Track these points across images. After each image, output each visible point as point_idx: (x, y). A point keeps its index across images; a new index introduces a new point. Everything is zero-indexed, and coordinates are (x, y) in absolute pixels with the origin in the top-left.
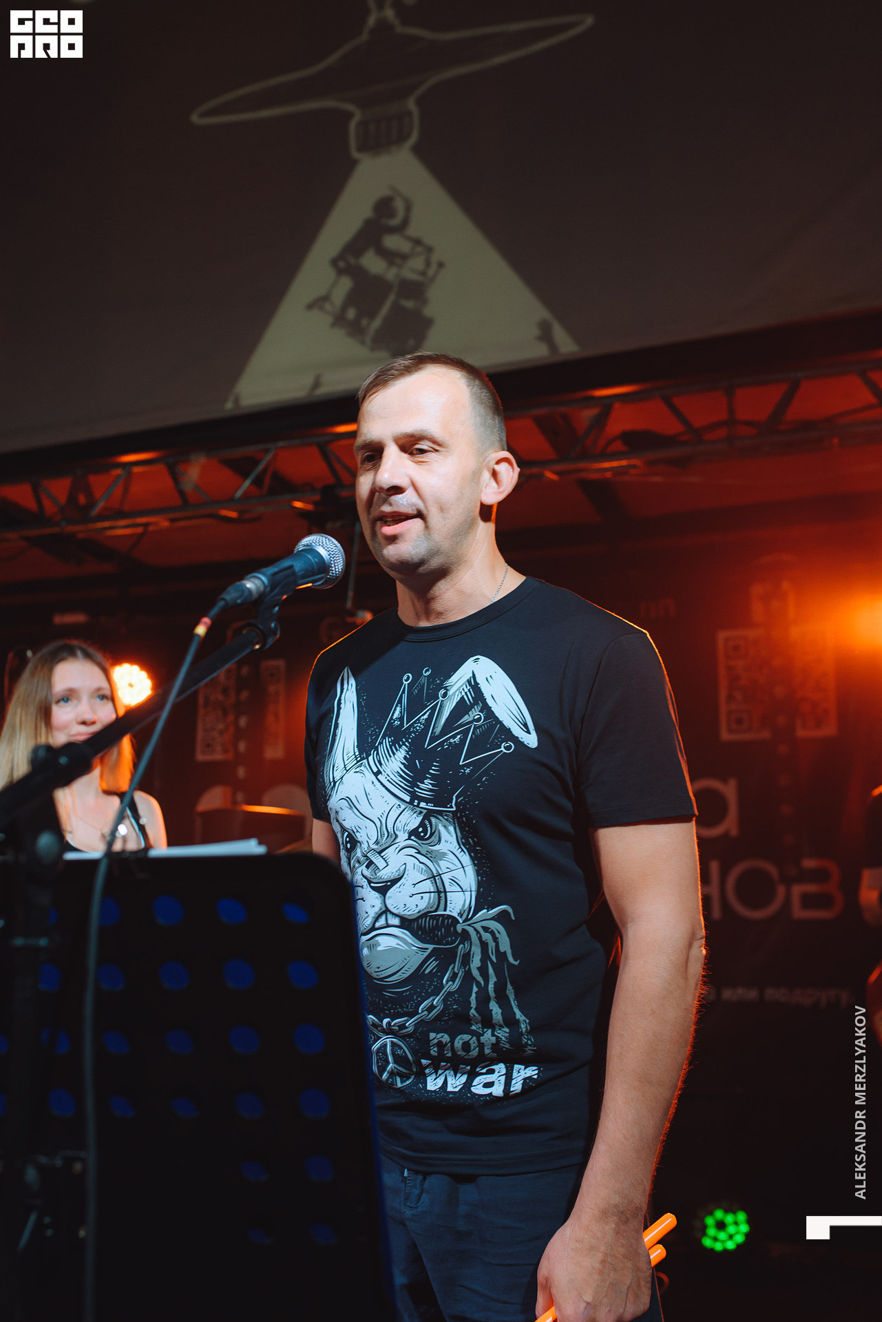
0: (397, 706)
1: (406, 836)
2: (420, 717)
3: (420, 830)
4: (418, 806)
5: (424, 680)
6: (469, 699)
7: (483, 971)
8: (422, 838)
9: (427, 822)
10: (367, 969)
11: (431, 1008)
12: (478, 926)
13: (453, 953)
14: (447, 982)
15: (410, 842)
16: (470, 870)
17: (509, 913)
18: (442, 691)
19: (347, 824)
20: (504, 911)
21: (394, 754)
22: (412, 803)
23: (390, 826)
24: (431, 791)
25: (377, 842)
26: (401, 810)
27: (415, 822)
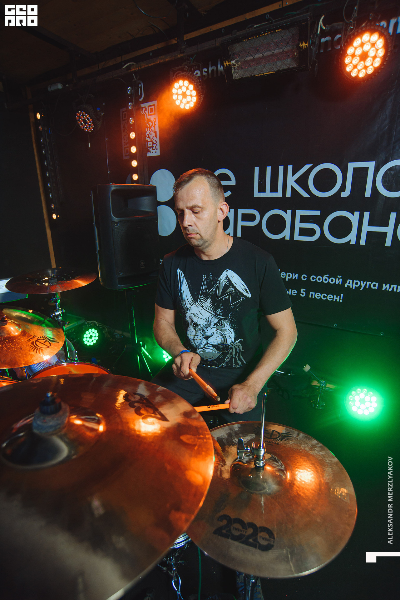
0: (203, 285)
1: (214, 325)
2: (213, 289)
3: (218, 323)
4: (217, 316)
5: (211, 278)
6: (228, 284)
7: (235, 354)
8: (219, 326)
9: (220, 321)
10: (203, 357)
11: (222, 366)
12: (235, 345)
13: (228, 353)
14: (226, 359)
16: (233, 333)
17: (242, 341)
18: (218, 282)
19: (193, 320)
20: (240, 341)
21: (207, 301)
22: (215, 315)
23: (209, 321)
24: (221, 312)
25: (206, 325)
26: (212, 317)
27: (216, 321)
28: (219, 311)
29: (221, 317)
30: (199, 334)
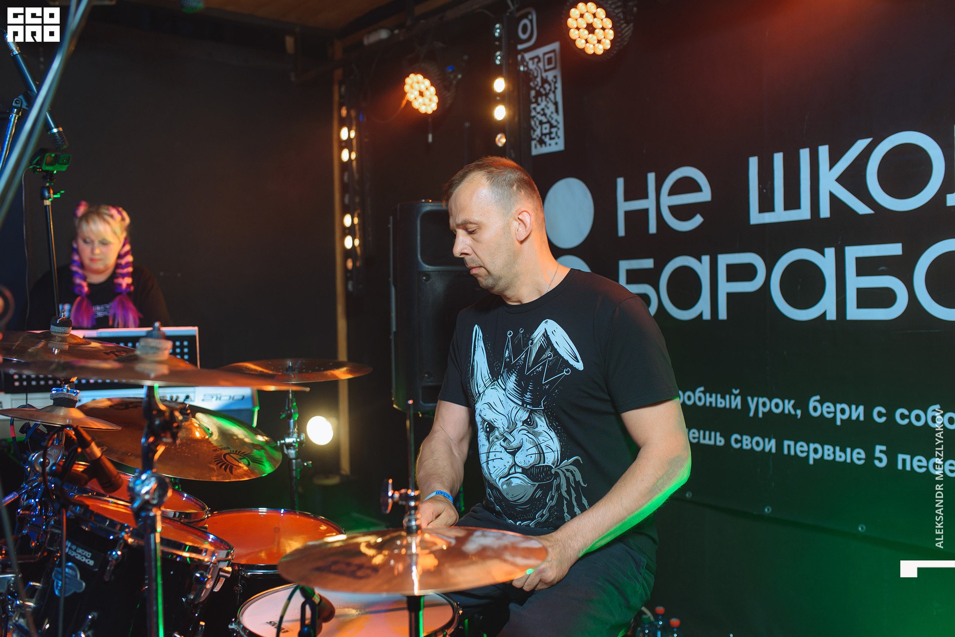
0: (506, 350)
1: (521, 424)
2: (520, 357)
3: (529, 420)
4: (526, 406)
5: (521, 336)
6: (545, 345)
7: (568, 492)
8: (530, 425)
9: (531, 417)
10: (507, 497)
11: (542, 516)
12: (563, 469)
13: (551, 484)
14: (549, 501)
15: (523, 427)
16: (556, 440)
17: (580, 460)
18: (530, 341)
19: (486, 418)
20: (577, 460)
21: (509, 378)
22: (522, 405)
23: (513, 418)
24: (530, 399)
25: (508, 428)
26: (518, 409)
27: (525, 416)
28: (528, 395)
29: (532, 408)
30: (497, 447)
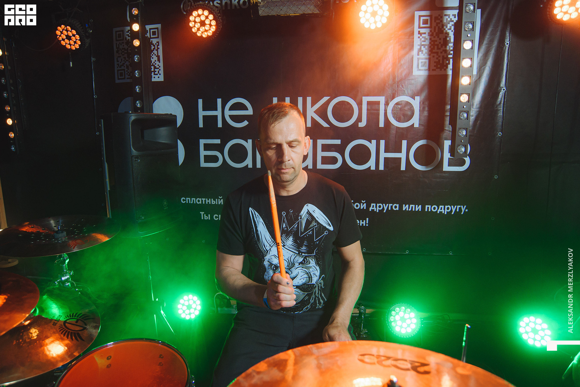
1: (298, 264)
2: (294, 226)
3: (303, 262)
4: (301, 255)
5: (291, 214)
6: (310, 219)
8: (304, 264)
9: (305, 259)
11: (307, 308)
12: (318, 283)
13: (313, 292)
14: (311, 301)
15: (300, 266)
16: (319, 270)
18: (300, 217)
19: (273, 262)
20: (323, 277)
22: (299, 254)
23: (292, 261)
24: (305, 250)
25: (288, 266)
26: (295, 256)
27: (301, 260)
28: (304, 248)
29: (306, 255)
